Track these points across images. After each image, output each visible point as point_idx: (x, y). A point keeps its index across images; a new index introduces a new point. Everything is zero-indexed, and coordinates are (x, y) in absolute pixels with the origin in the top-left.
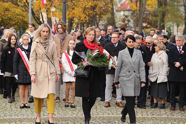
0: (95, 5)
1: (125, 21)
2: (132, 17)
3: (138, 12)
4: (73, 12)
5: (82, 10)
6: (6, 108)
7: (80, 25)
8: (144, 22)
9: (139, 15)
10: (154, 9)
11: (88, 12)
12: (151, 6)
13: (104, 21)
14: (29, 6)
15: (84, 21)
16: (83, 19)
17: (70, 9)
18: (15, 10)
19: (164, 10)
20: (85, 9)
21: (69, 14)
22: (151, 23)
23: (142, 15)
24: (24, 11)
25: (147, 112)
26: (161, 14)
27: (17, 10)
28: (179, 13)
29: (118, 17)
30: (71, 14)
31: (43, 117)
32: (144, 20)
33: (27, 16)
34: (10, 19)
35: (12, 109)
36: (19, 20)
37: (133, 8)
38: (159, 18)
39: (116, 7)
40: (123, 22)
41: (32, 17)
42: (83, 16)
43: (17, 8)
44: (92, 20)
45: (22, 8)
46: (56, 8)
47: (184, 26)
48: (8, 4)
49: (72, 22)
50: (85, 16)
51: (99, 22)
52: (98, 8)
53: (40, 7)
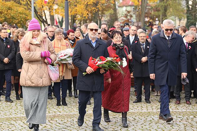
0: (97, 1)
1: (127, 16)
2: (134, 12)
3: (140, 7)
4: (75, 9)
5: (84, 7)
6: (11, 107)
7: (83, 21)
8: (146, 17)
9: (141, 10)
10: (156, 4)
11: (90, 8)
12: (153, 1)
13: (107, 17)
14: (31, 4)
15: (87, 18)
16: (86, 16)
17: (73, 6)
18: (18, 9)
19: (166, 4)
20: (87, 5)
21: (71, 12)
22: (153, 18)
23: (144, 10)
24: (27, 9)
25: (152, 106)
26: (163, 9)
27: (20, 9)
28: (180, 7)
29: (120, 13)
30: (74, 11)
31: (48, 114)
32: (147, 15)
33: (30, 14)
34: (13, 18)
35: (17, 108)
36: (22, 18)
37: (135, 3)
38: (161, 13)
39: (118, 3)
40: (125, 17)
41: (35, 15)
42: (86, 13)
43: (20, 7)
44: (95, 17)
45: (24, 6)
46: (58, 5)
47: (186, 19)
48: (11, 3)
49: (75, 19)
50: (88, 12)
51: (101, 18)
52: (100, 5)
53: (42, 5)
